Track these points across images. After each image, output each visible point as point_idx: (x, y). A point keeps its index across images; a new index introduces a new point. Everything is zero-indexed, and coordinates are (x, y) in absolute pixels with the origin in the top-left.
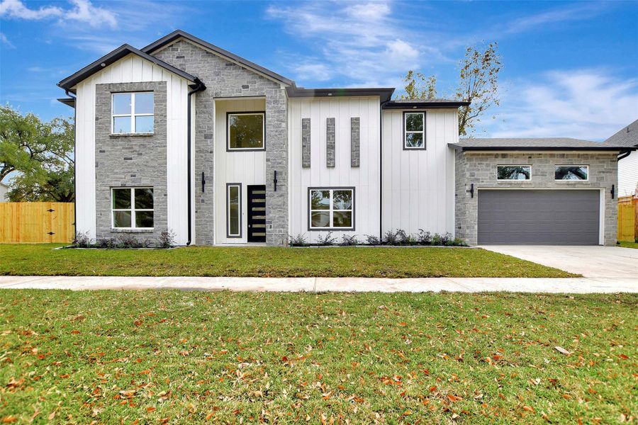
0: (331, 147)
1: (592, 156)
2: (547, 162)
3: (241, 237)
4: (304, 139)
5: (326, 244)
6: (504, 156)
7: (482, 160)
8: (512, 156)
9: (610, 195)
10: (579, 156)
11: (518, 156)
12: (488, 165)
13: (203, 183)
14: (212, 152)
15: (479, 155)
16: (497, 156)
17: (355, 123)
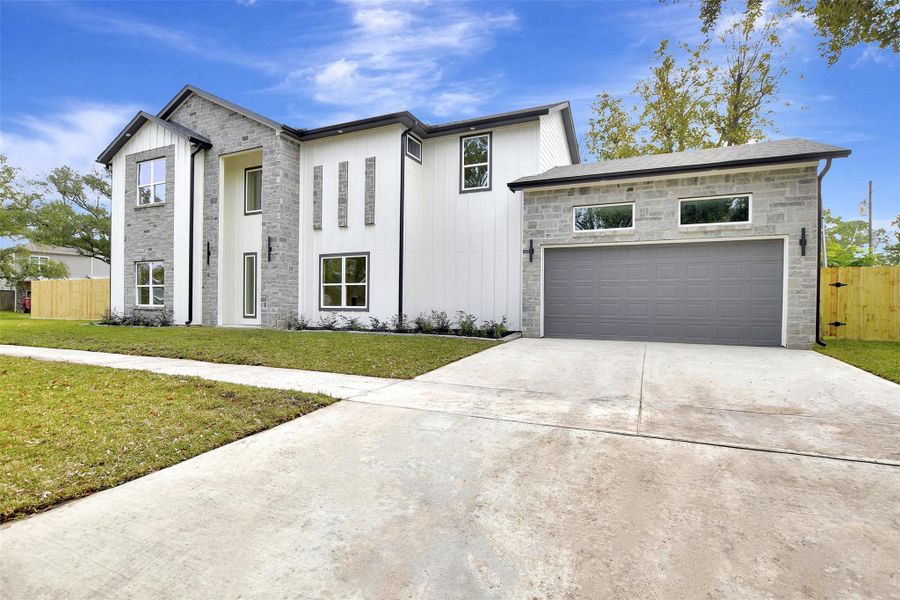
0: (343, 200)
1: (757, 176)
2: (662, 194)
3: (255, 317)
4: (315, 193)
5: (330, 327)
6: (584, 191)
7: (548, 200)
8: (597, 189)
9: (798, 248)
10: (727, 177)
11: (607, 189)
12: (557, 209)
13: (209, 254)
14: (216, 219)
15: (542, 192)
16: (571, 192)
17: (371, 163)
